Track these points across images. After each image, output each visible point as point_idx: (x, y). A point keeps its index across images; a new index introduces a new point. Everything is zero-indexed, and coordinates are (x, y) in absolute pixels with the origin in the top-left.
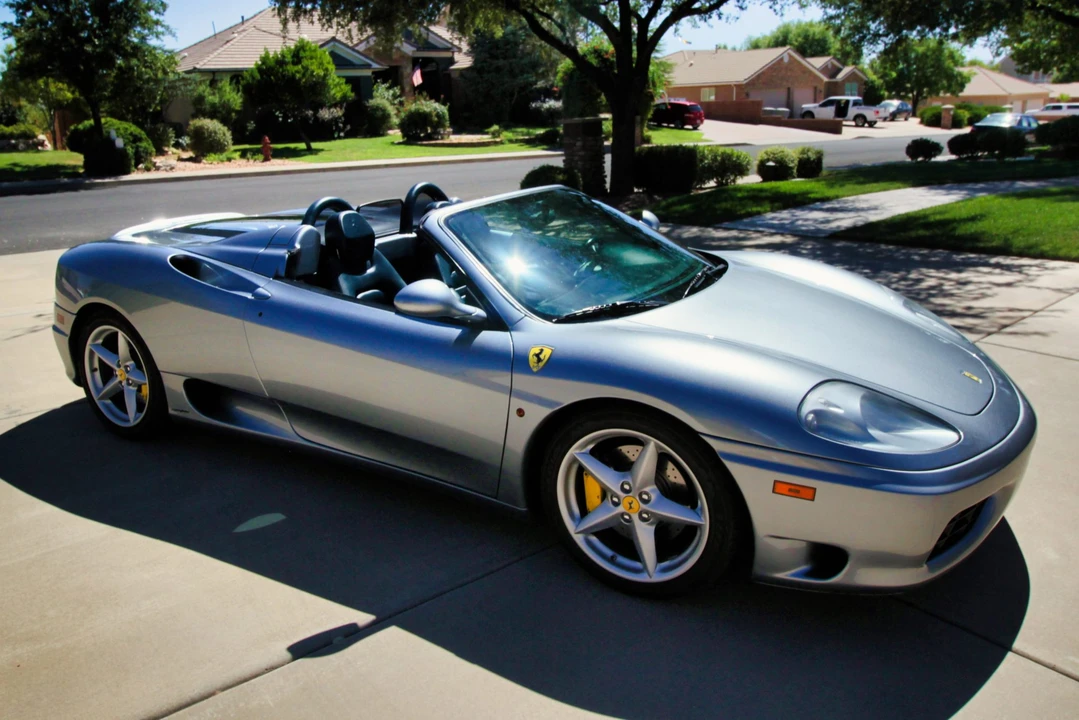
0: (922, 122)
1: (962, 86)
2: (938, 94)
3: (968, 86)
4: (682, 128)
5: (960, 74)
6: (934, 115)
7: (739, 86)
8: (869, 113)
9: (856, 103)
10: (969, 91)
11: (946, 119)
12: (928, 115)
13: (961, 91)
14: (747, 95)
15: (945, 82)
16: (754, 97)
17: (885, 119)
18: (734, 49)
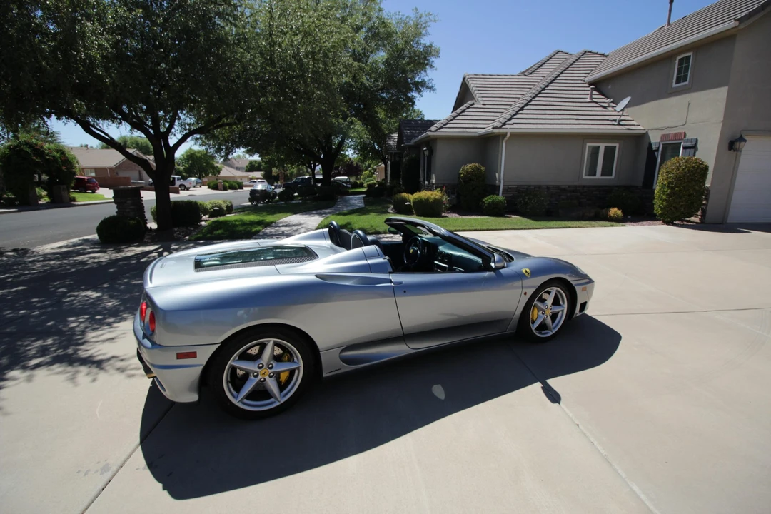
0: (209, 188)
1: (219, 173)
2: (208, 175)
3: (221, 172)
4: (86, 193)
5: (217, 167)
6: (214, 185)
7: (111, 169)
8: (186, 183)
9: (178, 179)
10: (223, 174)
11: (221, 187)
12: (212, 185)
13: (219, 174)
14: (117, 173)
15: (212, 170)
16: (122, 174)
17: (194, 187)
18: (92, 147)
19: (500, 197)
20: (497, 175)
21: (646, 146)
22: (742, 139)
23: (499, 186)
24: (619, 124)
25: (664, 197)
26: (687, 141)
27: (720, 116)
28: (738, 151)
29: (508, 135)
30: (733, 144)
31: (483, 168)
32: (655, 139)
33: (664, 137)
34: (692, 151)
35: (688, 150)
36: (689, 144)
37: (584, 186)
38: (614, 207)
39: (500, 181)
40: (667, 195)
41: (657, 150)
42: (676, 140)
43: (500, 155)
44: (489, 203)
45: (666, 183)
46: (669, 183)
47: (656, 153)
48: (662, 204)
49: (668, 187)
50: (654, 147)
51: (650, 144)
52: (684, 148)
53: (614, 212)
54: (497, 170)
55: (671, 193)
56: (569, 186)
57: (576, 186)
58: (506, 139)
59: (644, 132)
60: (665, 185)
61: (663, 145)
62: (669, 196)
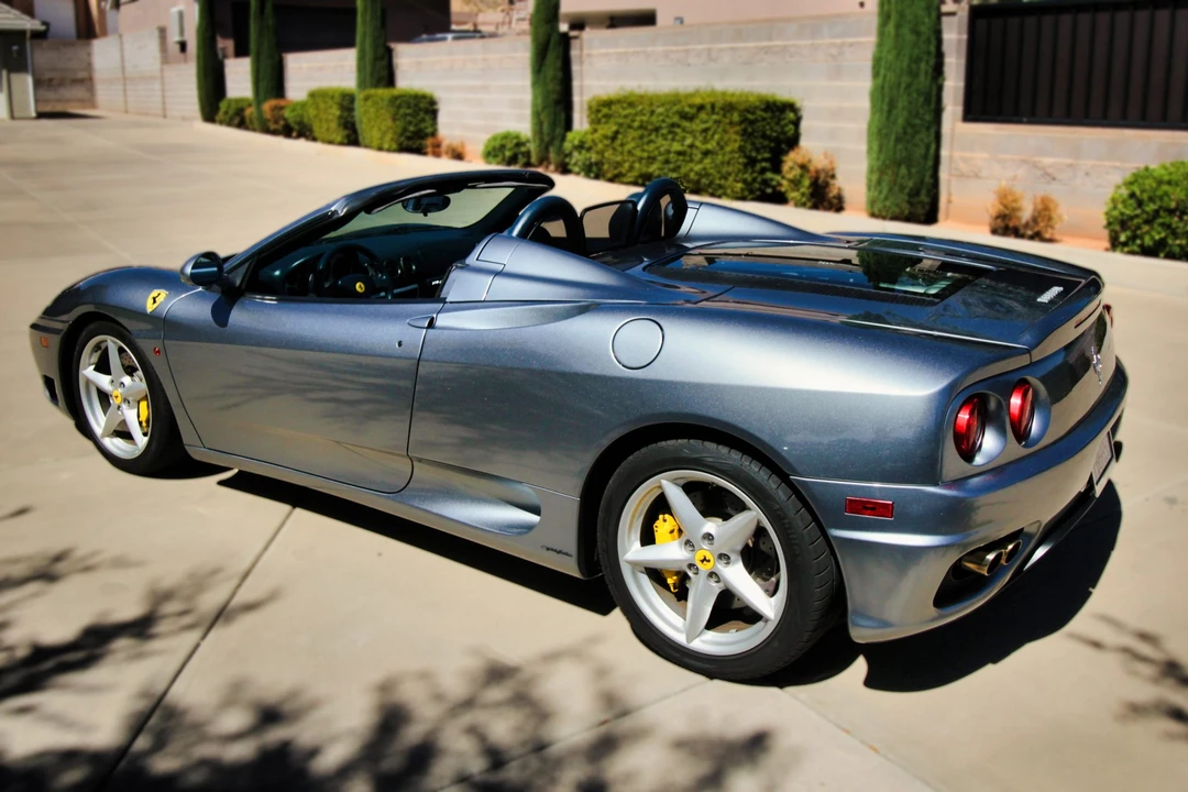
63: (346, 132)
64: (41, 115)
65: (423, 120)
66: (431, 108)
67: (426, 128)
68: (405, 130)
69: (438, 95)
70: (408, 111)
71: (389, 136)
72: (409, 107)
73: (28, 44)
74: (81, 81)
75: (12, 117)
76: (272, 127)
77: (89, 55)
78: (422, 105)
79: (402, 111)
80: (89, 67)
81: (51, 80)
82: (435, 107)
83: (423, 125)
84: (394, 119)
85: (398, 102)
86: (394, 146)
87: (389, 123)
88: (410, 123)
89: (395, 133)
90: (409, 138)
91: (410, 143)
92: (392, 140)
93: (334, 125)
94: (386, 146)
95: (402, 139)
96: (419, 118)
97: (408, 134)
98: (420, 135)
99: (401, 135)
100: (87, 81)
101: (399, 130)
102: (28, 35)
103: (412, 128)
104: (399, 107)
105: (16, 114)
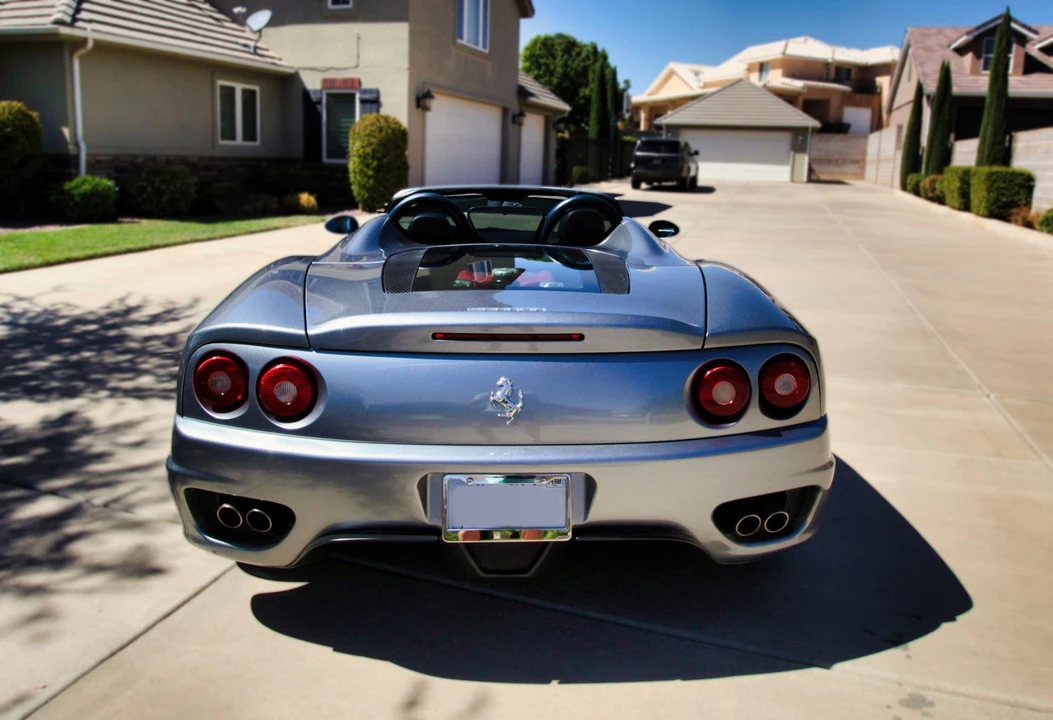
19: (84, 182)
20: (66, 131)
21: (300, 95)
22: (428, 95)
23: (77, 157)
24: (256, 54)
25: (370, 173)
26: (365, 92)
27: (404, 62)
28: (426, 109)
29: (90, 44)
30: (421, 100)
31: (35, 115)
32: (312, 83)
33: (326, 83)
34: (374, 106)
35: (368, 106)
36: (367, 96)
37: (224, 159)
38: (303, 190)
39: (77, 145)
40: (374, 169)
41: (319, 102)
42: (347, 88)
43: (68, 86)
44: (84, 195)
45: (369, 150)
46: (374, 151)
47: (318, 107)
48: (368, 182)
49: (373, 158)
50: (314, 97)
51: (306, 93)
52: (363, 101)
53: (306, 199)
54: (65, 118)
55: (378, 165)
56: (202, 159)
57: (211, 159)
58: (82, 52)
59: (292, 71)
60: (368, 154)
61: (328, 95)
62: (377, 170)
63: (963, 200)
64: (810, 180)
65: (1018, 193)
66: (1026, 184)
67: (1020, 200)
68: (997, 200)
69: (1037, 174)
70: (1002, 185)
71: (984, 204)
72: (1004, 182)
73: (809, 135)
74: (856, 162)
75: (792, 180)
76: (930, 195)
77: (865, 144)
78: (1017, 181)
79: (996, 185)
80: (864, 153)
81: (837, 160)
82: (1031, 183)
83: (1016, 198)
84: (989, 192)
85: (994, 177)
86: (986, 212)
87: (984, 193)
88: (1003, 195)
89: (988, 201)
90: (1000, 207)
91: (1002, 211)
92: (985, 207)
93: (956, 195)
94: (981, 212)
95: (994, 207)
96: (1013, 191)
97: (1000, 204)
98: (1014, 204)
99: (994, 203)
100: (860, 162)
101: (992, 200)
102: (810, 130)
103: (1004, 199)
104: (995, 181)
105: (795, 179)
